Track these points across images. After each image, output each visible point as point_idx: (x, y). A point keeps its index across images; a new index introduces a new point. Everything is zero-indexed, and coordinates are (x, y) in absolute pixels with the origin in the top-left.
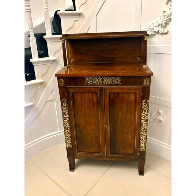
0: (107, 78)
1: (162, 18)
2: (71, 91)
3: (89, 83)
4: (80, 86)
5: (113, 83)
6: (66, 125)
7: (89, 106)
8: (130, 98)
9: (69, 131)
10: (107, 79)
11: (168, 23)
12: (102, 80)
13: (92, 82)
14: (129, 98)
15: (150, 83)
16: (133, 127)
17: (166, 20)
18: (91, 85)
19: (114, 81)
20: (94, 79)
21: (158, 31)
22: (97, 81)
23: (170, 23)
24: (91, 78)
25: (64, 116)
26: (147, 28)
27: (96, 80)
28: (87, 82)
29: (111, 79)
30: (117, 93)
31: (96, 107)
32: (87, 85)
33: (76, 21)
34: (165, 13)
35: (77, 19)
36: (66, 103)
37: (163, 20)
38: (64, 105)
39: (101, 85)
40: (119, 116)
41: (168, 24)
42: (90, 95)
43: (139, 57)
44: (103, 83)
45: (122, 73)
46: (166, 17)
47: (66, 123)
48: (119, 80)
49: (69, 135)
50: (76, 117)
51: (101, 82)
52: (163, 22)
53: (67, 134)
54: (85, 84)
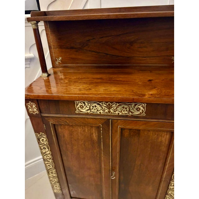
0: (118, 104)
2: (51, 122)
3: (84, 111)
4: (67, 116)
5: (130, 113)
6: (49, 168)
7: (85, 145)
8: (160, 138)
9: (54, 175)
10: (119, 106)
12: (109, 107)
13: (90, 109)
14: (158, 138)
16: (158, 178)
18: (87, 114)
19: (131, 110)
20: (94, 105)
22: (99, 109)
24: (86, 103)
25: (45, 157)
27: (97, 105)
28: (80, 108)
29: (125, 107)
30: (135, 130)
31: (97, 148)
32: (79, 114)
36: (45, 139)
38: (42, 142)
39: (107, 115)
40: (137, 162)
42: (86, 129)
44: (109, 112)
47: (49, 165)
48: (142, 108)
49: (56, 180)
50: (64, 158)
51: (107, 111)
53: (52, 178)
54: (77, 112)
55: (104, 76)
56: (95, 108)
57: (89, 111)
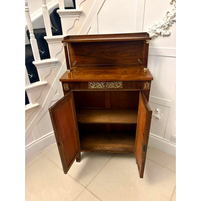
0: (109, 83)
1: (165, 19)
3: (93, 87)
5: (115, 87)
11: (171, 24)
12: (105, 84)
13: (96, 86)
15: (150, 87)
17: (169, 22)
18: (94, 89)
19: (116, 85)
21: (161, 33)
22: (100, 86)
23: (173, 25)
24: (94, 83)
26: (149, 29)
28: (90, 86)
29: (113, 84)
32: (90, 89)
33: (77, 20)
34: (169, 14)
35: (78, 18)
37: (166, 22)
39: (104, 89)
41: (171, 26)
43: (140, 59)
44: (105, 87)
45: (124, 77)
46: (169, 18)
48: (120, 84)
51: (104, 87)
52: (165, 23)
54: (89, 88)
55: (101, 70)
56: (98, 85)
57: (95, 87)
